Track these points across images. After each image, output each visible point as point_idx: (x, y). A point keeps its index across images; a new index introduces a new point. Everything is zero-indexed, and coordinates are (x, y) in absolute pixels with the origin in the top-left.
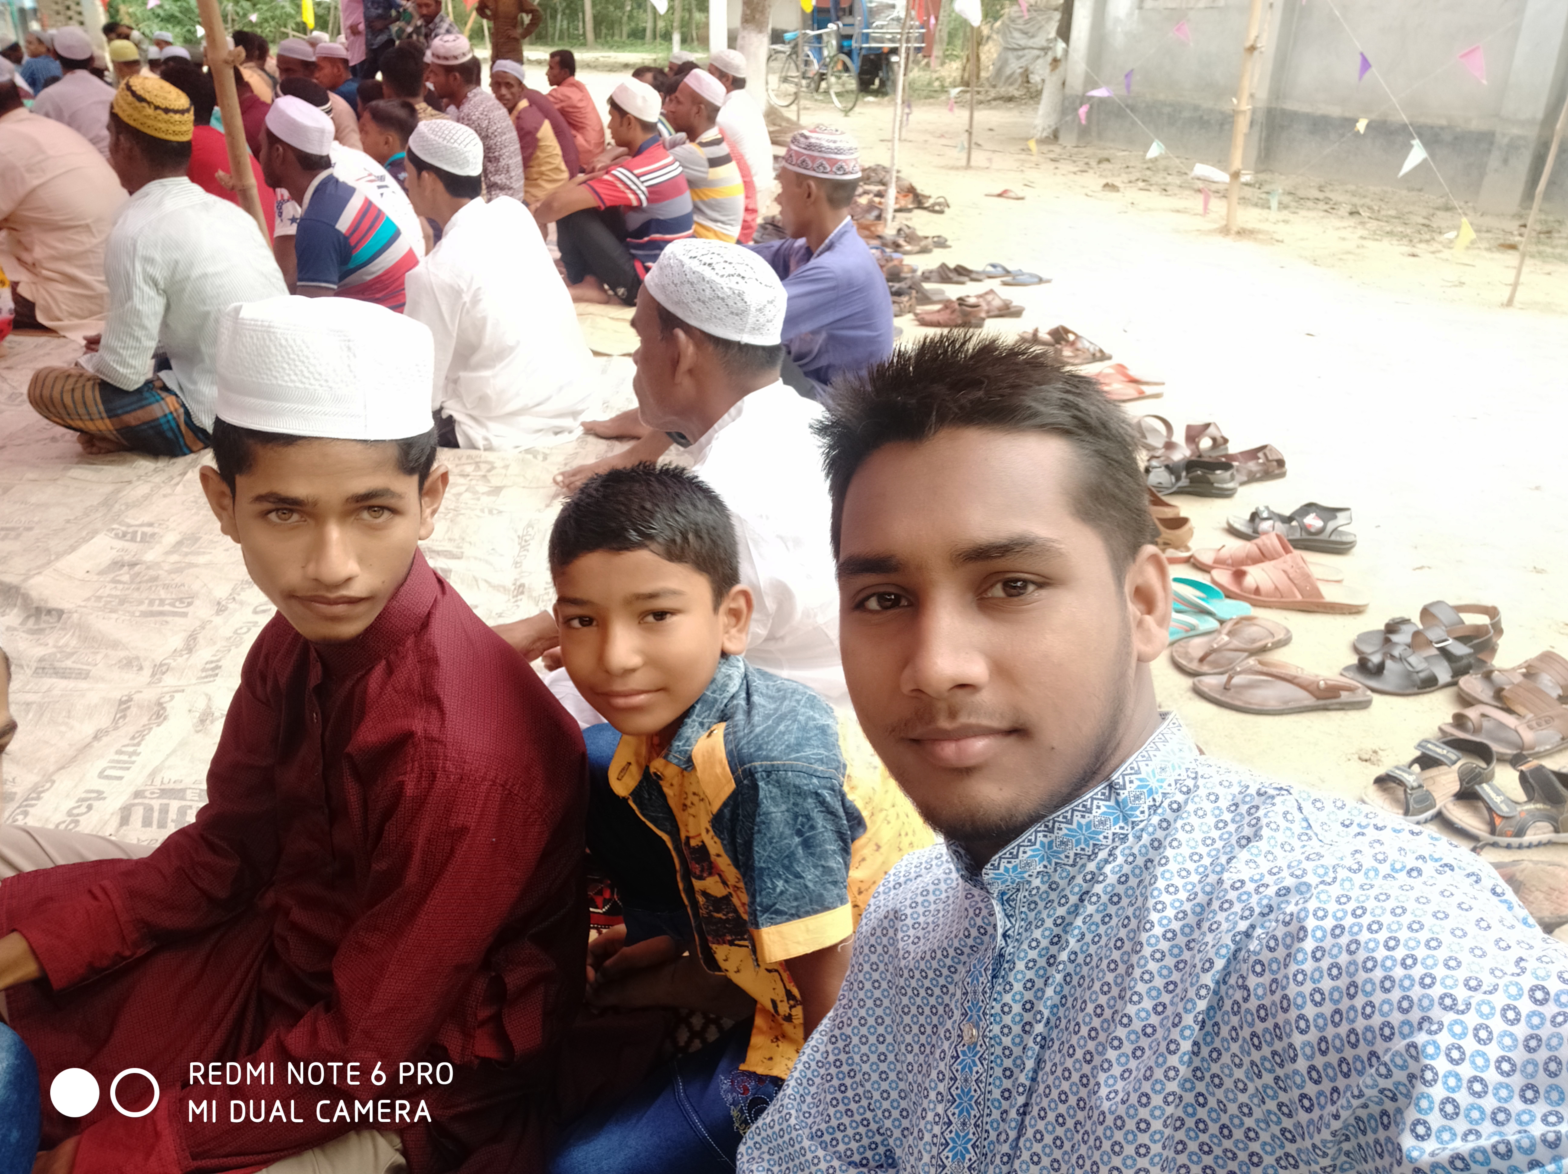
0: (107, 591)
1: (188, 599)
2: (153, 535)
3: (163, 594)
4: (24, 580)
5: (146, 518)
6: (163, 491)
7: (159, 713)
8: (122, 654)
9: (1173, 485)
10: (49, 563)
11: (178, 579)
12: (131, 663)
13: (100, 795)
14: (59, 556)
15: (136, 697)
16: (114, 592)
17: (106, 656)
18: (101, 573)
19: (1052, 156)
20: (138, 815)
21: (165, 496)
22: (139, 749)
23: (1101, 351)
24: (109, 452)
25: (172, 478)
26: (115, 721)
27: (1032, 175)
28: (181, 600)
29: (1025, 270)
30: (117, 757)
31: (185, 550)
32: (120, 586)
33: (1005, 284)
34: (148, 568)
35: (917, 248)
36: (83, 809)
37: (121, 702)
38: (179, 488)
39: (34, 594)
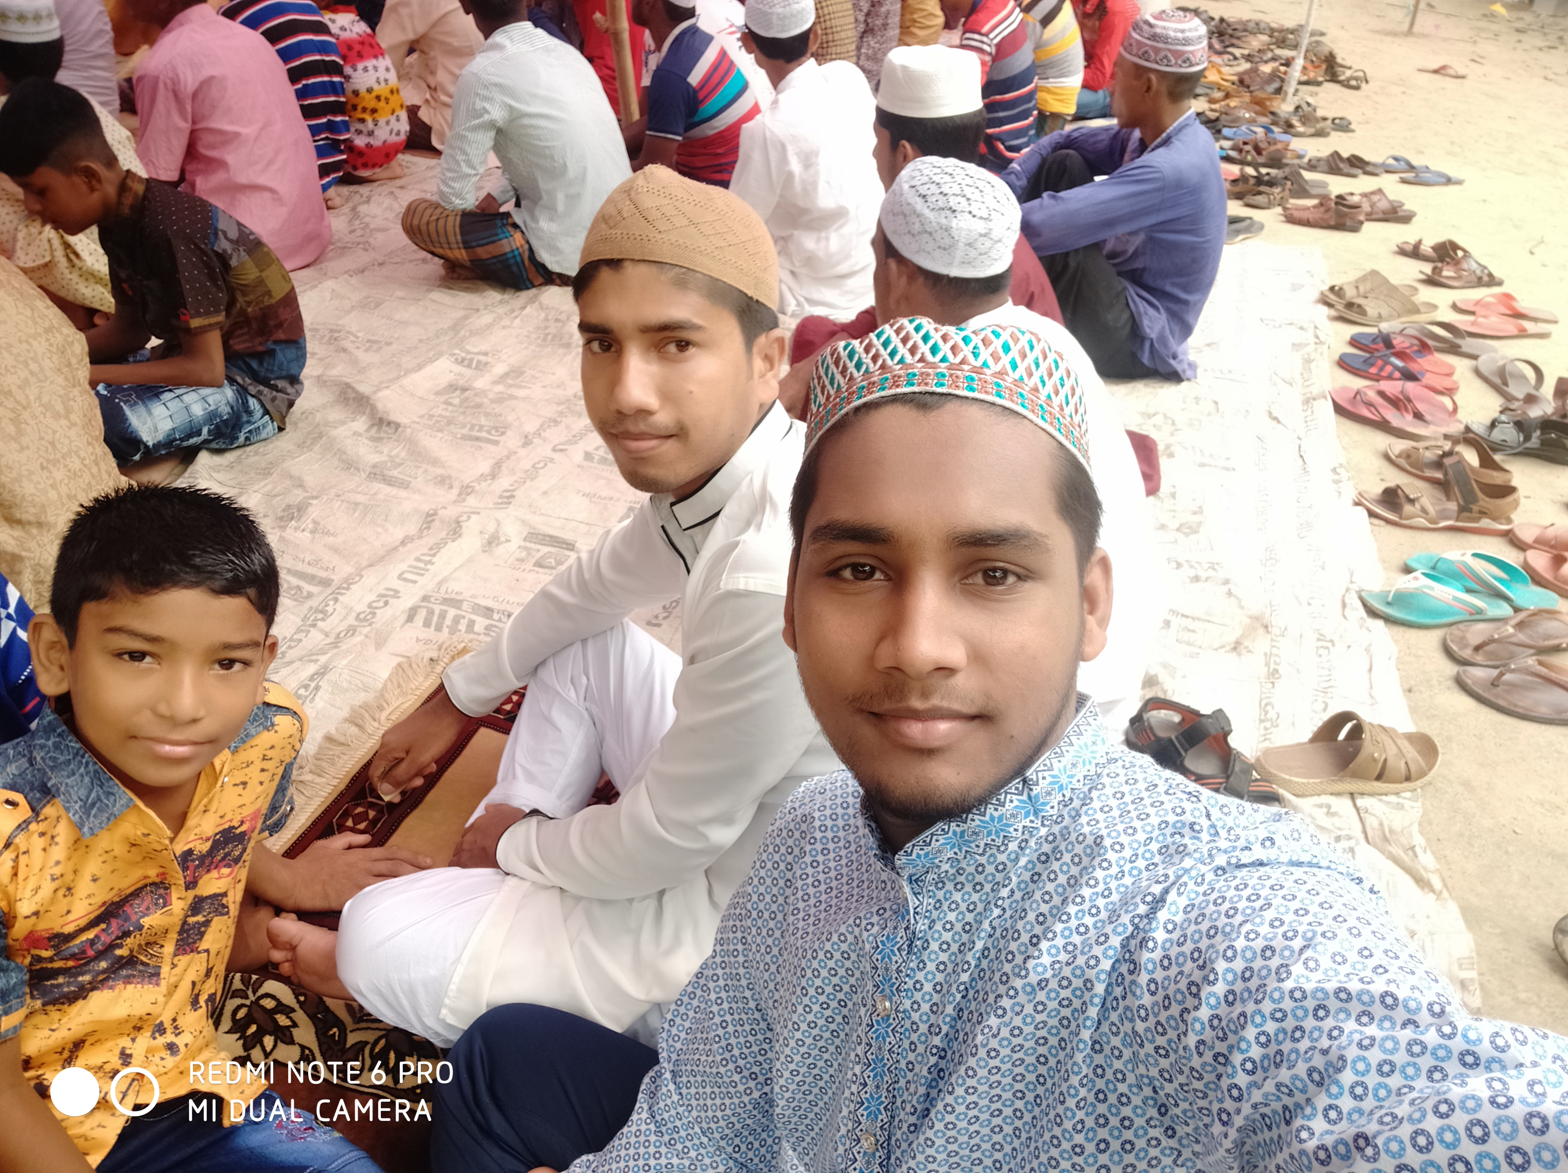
0: (439, 411)
1: (502, 429)
2: (486, 364)
3: (483, 421)
4: (375, 392)
5: (484, 347)
6: (503, 323)
7: (456, 530)
8: (439, 471)
9: (1519, 445)
10: (398, 378)
11: (498, 409)
12: (444, 481)
13: (396, 594)
14: (408, 372)
15: (440, 512)
16: (444, 413)
17: (426, 471)
18: (437, 393)
19: (1520, 25)
20: (422, 615)
21: (504, 327)
22: (435, 560)
23: (1490, 275)
24: (467, 279)
25: (513, 311)
26: (421, 530)
27: (1487, 48)
28: (497, 429)
29: (1432, 168)
30: (415, 564)
31: (510, 381)
32: (450, 408)
33: (1404, 181)
34: (476, 395)
35: (1311, 131)
36: (381, 604)
37: (428, 515)
38: (517, 322)
39: (380, 406)
